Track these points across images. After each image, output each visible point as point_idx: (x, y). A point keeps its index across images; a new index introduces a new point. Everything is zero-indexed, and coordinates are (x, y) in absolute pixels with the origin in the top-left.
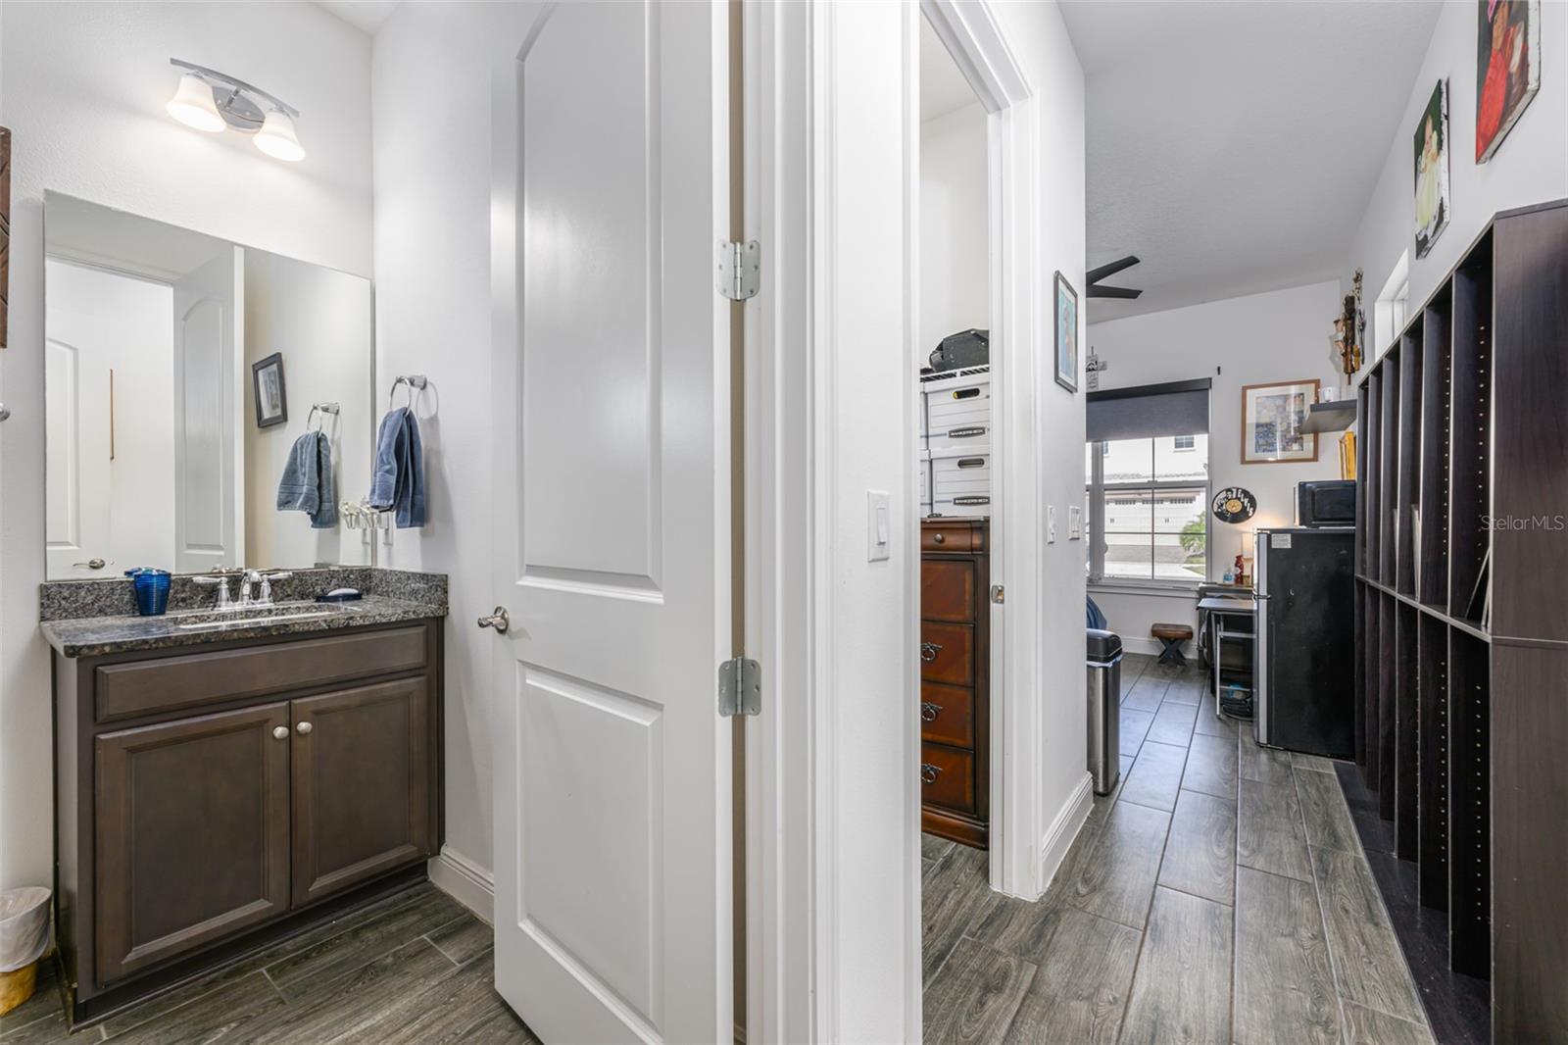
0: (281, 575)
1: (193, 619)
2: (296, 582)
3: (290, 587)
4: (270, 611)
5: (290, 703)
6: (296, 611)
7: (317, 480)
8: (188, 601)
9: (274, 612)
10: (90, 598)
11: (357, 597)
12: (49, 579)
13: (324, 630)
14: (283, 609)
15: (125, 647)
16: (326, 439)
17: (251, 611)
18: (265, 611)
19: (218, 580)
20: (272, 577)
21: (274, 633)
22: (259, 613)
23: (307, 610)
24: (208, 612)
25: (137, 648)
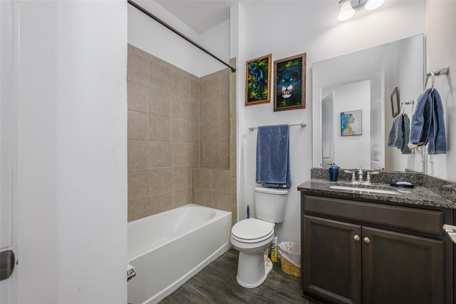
0: (376, 173)
1: (342, 185)
2: (384, 176)
3: (381, 178)
4: (368, 186)
5: (362, 227)
6: (379, 188)
7: (402, 134)
8: (345, 178)
9: (370, 187)
10: (320, 173)
11: (411, 187)
12: (313, 167)
13: (376, 200)
14: (374, 186)
15: (309, 190)
16: (407, 116)
17: (361, 185)
18: (366, 186)
19: (351, 172)
20: (371, 173)
21: (354, 197)
22: (364, 187)
23: (384, 189)
24: (347, 183)
25: (312, 192)
